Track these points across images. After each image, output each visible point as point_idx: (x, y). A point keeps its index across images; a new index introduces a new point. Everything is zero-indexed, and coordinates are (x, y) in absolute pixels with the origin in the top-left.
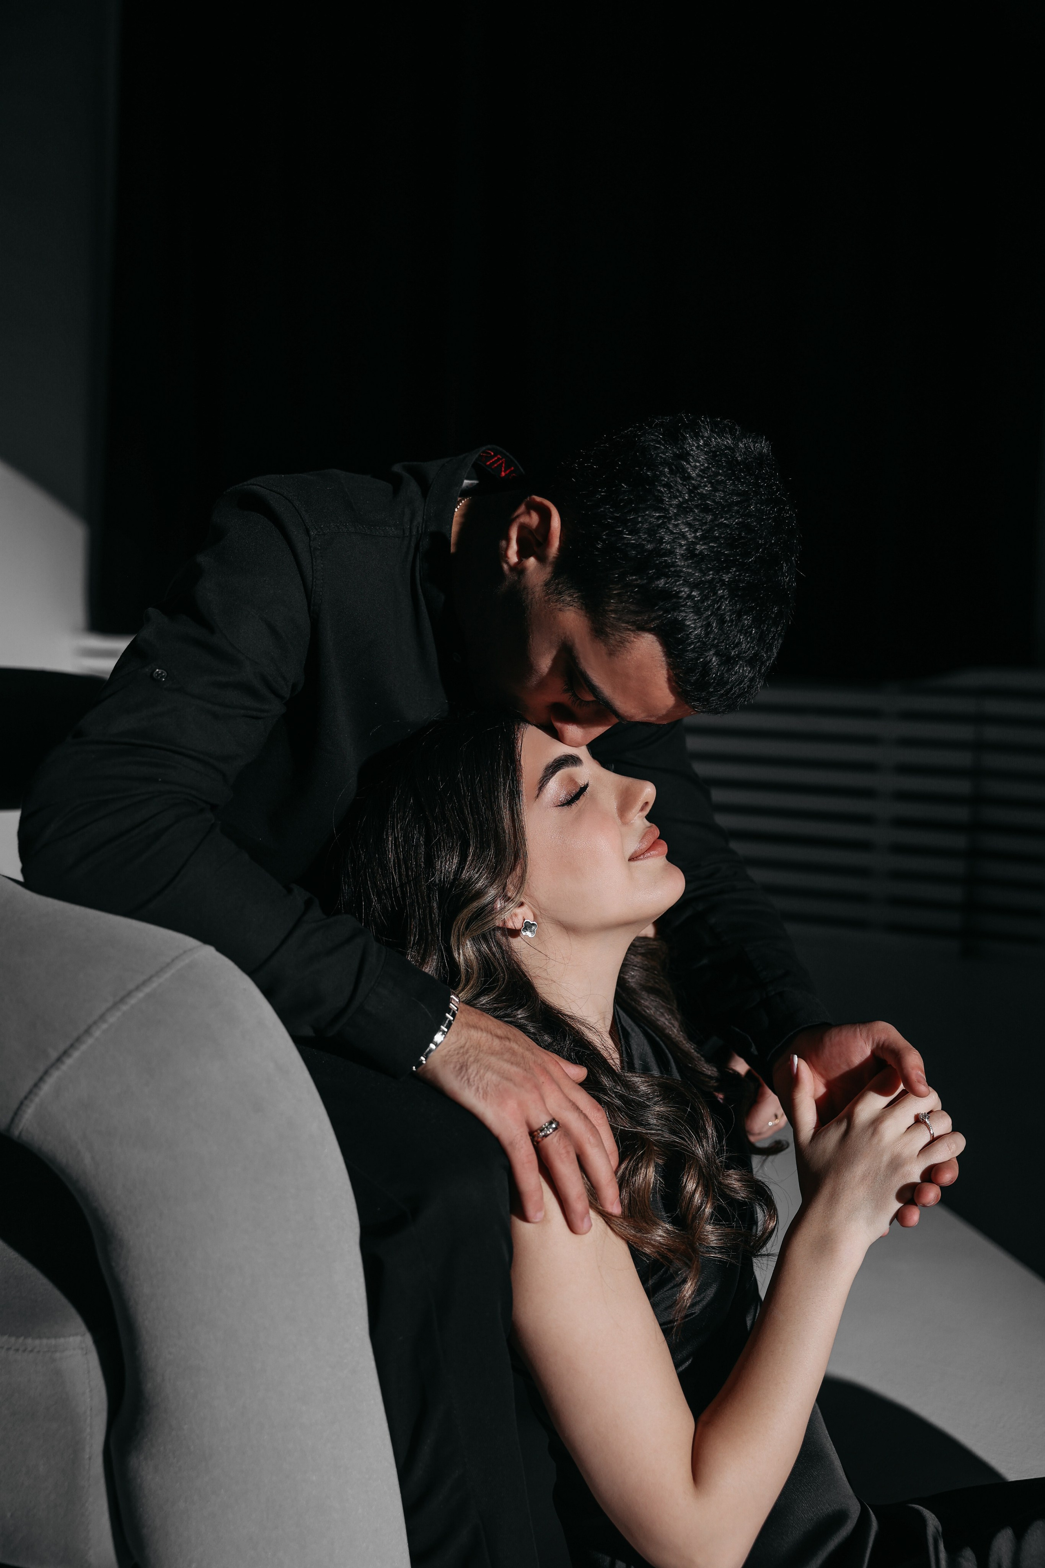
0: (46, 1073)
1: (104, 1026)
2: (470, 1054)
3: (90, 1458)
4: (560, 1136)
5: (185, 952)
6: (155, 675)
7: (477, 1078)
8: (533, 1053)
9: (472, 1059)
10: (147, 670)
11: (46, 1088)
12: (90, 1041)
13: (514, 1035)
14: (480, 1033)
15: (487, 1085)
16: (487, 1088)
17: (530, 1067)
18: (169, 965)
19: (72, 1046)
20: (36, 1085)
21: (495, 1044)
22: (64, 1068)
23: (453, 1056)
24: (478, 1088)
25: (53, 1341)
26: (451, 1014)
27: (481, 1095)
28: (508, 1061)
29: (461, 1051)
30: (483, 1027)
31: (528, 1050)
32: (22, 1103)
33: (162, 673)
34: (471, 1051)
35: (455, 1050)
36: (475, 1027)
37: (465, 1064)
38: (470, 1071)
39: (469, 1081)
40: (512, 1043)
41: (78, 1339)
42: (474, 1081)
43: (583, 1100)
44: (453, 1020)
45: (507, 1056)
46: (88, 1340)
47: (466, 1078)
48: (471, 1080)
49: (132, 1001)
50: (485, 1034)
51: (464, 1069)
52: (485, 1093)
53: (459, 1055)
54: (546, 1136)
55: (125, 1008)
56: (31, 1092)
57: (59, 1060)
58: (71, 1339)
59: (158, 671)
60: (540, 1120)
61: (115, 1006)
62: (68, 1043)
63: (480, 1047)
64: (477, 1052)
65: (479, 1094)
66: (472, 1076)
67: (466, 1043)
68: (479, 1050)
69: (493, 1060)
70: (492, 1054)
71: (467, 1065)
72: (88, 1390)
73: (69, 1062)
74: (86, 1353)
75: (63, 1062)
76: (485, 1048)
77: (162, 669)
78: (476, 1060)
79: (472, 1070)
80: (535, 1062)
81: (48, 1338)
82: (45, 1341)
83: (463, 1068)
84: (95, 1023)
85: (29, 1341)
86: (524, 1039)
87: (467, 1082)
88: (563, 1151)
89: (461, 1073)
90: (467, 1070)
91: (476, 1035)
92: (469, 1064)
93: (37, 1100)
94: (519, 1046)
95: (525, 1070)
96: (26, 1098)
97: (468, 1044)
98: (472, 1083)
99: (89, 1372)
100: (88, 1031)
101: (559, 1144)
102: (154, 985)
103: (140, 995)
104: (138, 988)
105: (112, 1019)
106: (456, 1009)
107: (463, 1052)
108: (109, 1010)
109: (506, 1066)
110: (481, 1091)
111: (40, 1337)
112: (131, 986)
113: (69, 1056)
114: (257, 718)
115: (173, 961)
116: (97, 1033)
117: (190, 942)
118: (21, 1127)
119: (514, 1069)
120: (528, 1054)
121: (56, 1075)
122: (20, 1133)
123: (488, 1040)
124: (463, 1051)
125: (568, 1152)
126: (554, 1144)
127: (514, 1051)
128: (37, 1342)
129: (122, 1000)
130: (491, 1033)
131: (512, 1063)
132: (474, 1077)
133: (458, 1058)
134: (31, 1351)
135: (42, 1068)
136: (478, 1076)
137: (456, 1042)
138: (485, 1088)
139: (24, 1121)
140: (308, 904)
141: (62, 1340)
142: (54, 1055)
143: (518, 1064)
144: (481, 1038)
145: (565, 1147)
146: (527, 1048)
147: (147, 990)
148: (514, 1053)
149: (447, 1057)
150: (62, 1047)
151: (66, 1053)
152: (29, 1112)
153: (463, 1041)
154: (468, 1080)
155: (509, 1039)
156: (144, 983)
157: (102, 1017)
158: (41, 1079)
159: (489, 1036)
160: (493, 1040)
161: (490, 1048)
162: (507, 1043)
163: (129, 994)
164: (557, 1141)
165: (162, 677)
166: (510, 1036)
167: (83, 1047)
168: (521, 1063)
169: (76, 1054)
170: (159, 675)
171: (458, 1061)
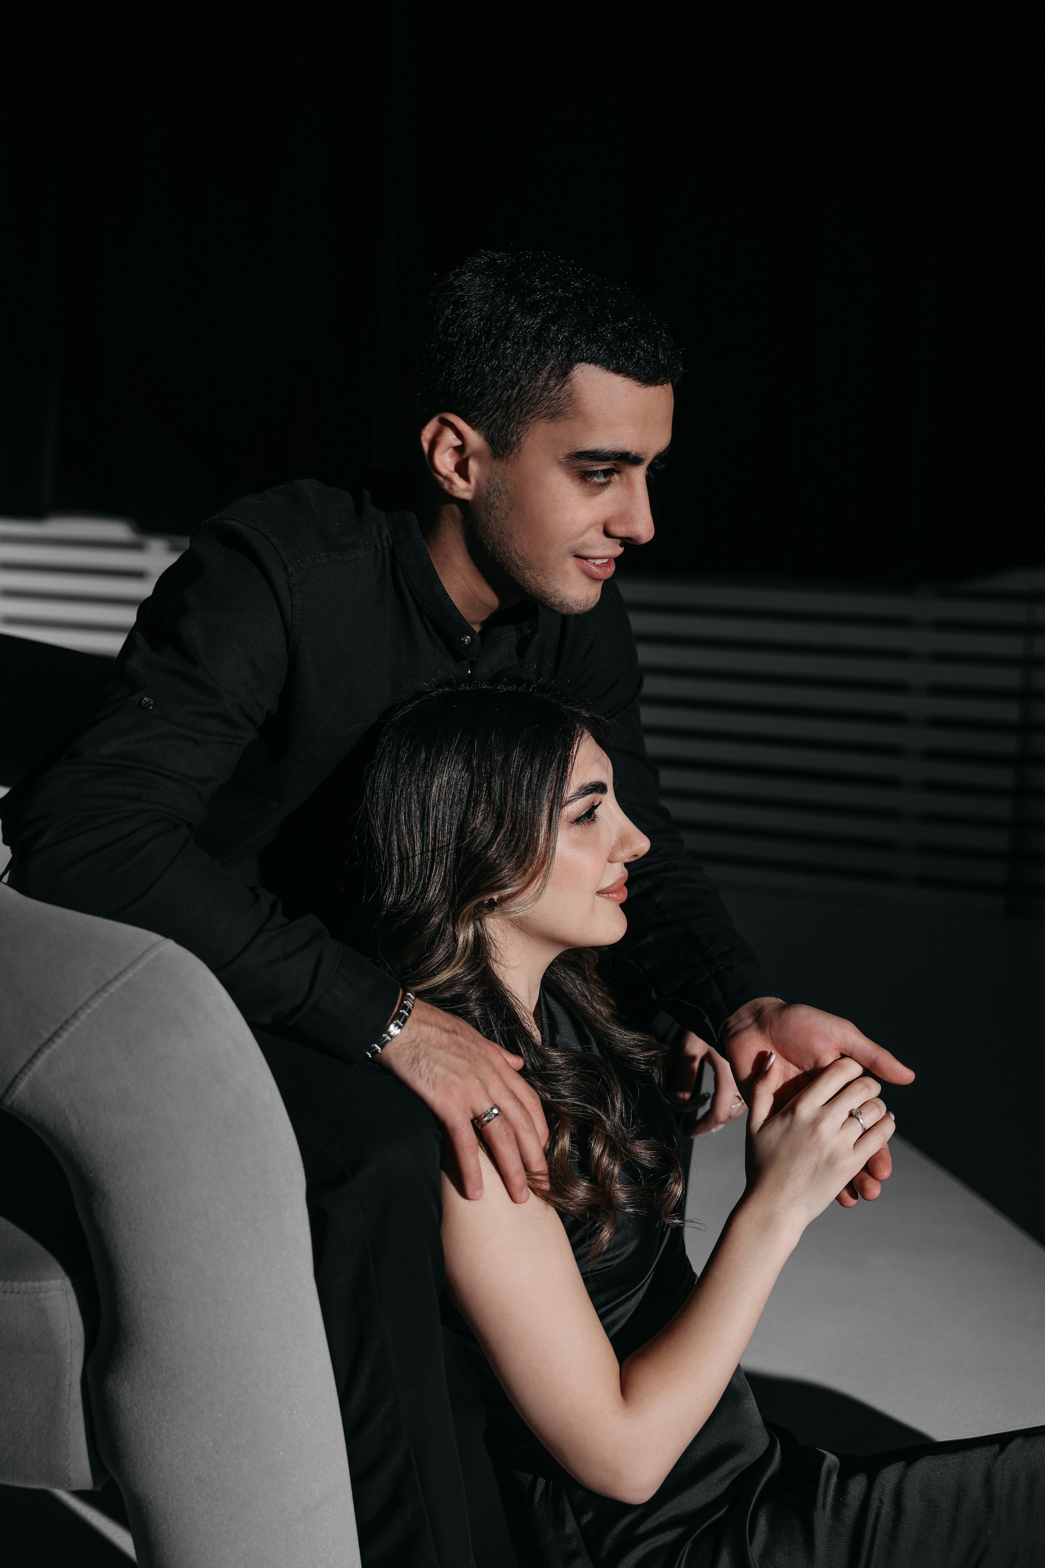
0: (39, 1050)
1: (89, 1011)
2: (420, 1048)
3: (70, 1385)
4: (501, 1120)
5: (153, 945)
6: (143, 703)
7: (427, 1070)
8: (477, 1045)
9: (422, 1053)
10: (136, 697)
11: (39, 1063)
12: (77, 1024)
13: (462, 1028)
14: (429, 1028)
15: (436, 1076)
16: (435, 1079)
17: (474, 1058)
18: (140, 958)
19: (61, 1028)
20: (30, 1061)
21: (443, 1037)
22: (54, 1046)
23: (405, 1049)
24: (428, 1080)
25: (37, 1284)
26: (407, 1011)
27: (431, 1086)
28: (454, 1054)
29: (413, 1045)
30: (432, 1022)
31: (473, 1042)
32: (16, 1077)
33: (149, 702)
34: (421, 1045)
35: (407, 1044)
36: (426, 1022)
37: (417, 1057)
38: (421, 1063)
39: (420, 1074)
40: (459, 1036)
41: (59, 1281)
42: (425, 1073)
43: (521, 1087)
44: (409, 1016)
45: (454, 1049)
46: (68, 1282)
47: (417, 1070)
48: (422, 1073)
49: (112, 989)
50: (434, 1029)
51: (416, 1062)
52: (434, 1084)
53: (412, 1048)
54: (489, 1121)
55: (106, 995)
56: (25, 1067)
57: (51, 1039)
58: (53, 1282)
59: (146, 700)
60: (483, 1106)
61: (97, 993)
62: (58, 1026)
63: (429, 1041)
64: (427, 1046)
65: (430, 1084)
66: (423, 1069)
67: (417, 1038)
68: (429, 1044)
69: (441, 1053)
70: (440, 1048)
71: (418, 1058)
72: (68, 1326)
73: (59, 1041)
74: (66, 1294)
75: (54, 1042)
76: (434, 1042)
77: (150, 698)
78: (426, 1055)
79: (423, 1063)
80: (479, 1054)
81: (33, 1281)
82: (30, 1283)
83: (415, 1060)
84: (81, 1008)
85: (16, 1284)
86: (470, 1032)
87: (418, 1074)
88: (504, 1134)
89: (413, 1065)
90: (418, 1063)
91: (426, 1030)
92: (420, 1057)
93: (30, 1074)
94: (465, 1039)
95: (470, 1062)
96: (20, 1072)
97: (419, 1038)
98: (423, 1075)
99: (69, 1310)
100: (75, 1016)
101: (500, 1127)
102: (130, 974)
103: (118, 984)
104: (116, 978)
105: (96, 1004)
106: (412, 1006)
107: (414, 1046)
108: (92, 997)
109: (453, 1059)
110: (430, 1081)
111: (25, 1280)
112: (110, 976)
113: (60, 1036)
114: (232, 744)
115: (144, 953)
116: (83, 1017)
117: (155, 937)
118: (13, 1098)
119: (460, 1061)
120: (473, 1046)
121: (48, 1052)
122: (12, 1103)
123: (437, 1034)
124: (414, 1044)
125: (508, 1134)
126: (495, 1128)
127: (460, 1044)
128: (23, 1285)
129: (103, 988)
130: (440, 1028)
131: (458, 1056)
132: (425, 1070)
133: (411, 1051)
134: (18, 1292)
135: (35, 1047)
136: (428, 1068)
137: (408, 1036)
138: (434, 1080)
139: (17, 1092)
140: (273, 907)
141: (45, 1283)
142: (46, 1036)
143: (463, 1057)
144: (430, 1032)
145: (506, 1130)
146: (472, 1041)
147: (124, 979)
148: (460, 1046)
149: (400, 1050)
150: (53, 1029)
151: (56, 1034)
152: (22, 1085)
153: (414, 1035)
154: (420, 1072)
155: (456, 1033)
156: (121, 974)
157: (87, 1004)
158: (35, 1056)
159: (438, 1030)
160: (441, 1034)
161: (438, 1042)
162: (454, 1037)
163: (109, 983)
164: (499, 1125)
165: (150, 705)
166: (458, 1030)
167: (72, 1029)
168: (466, 1056)
169: (65, 1035)
170: (146, 703)
171: (411, 1054)
